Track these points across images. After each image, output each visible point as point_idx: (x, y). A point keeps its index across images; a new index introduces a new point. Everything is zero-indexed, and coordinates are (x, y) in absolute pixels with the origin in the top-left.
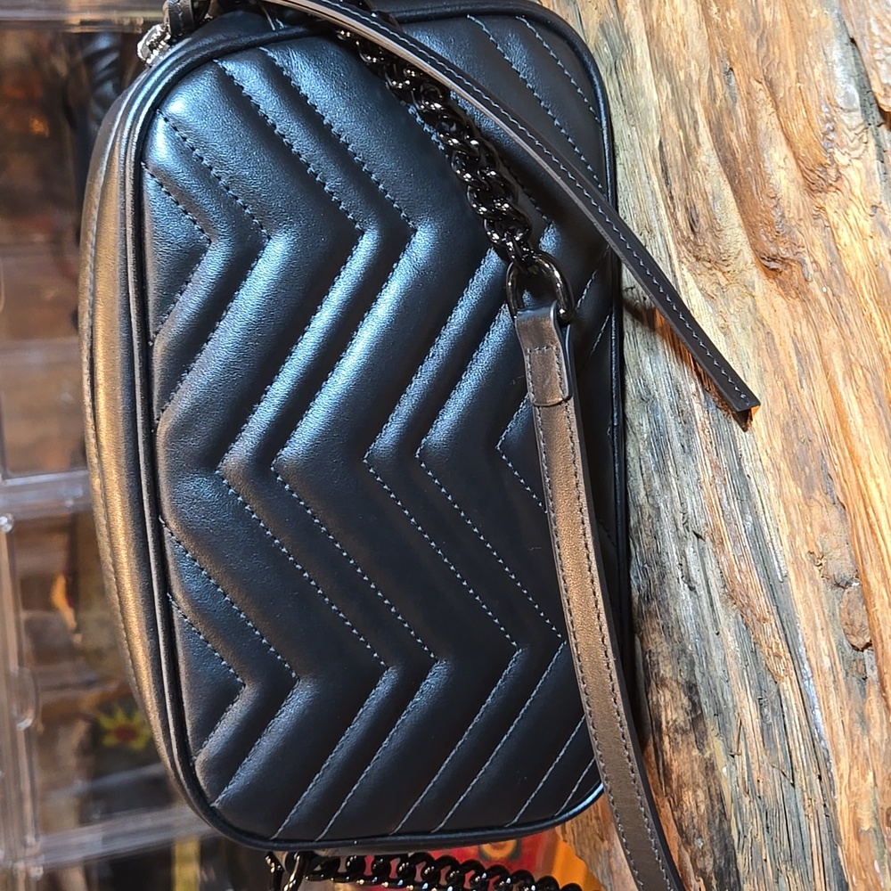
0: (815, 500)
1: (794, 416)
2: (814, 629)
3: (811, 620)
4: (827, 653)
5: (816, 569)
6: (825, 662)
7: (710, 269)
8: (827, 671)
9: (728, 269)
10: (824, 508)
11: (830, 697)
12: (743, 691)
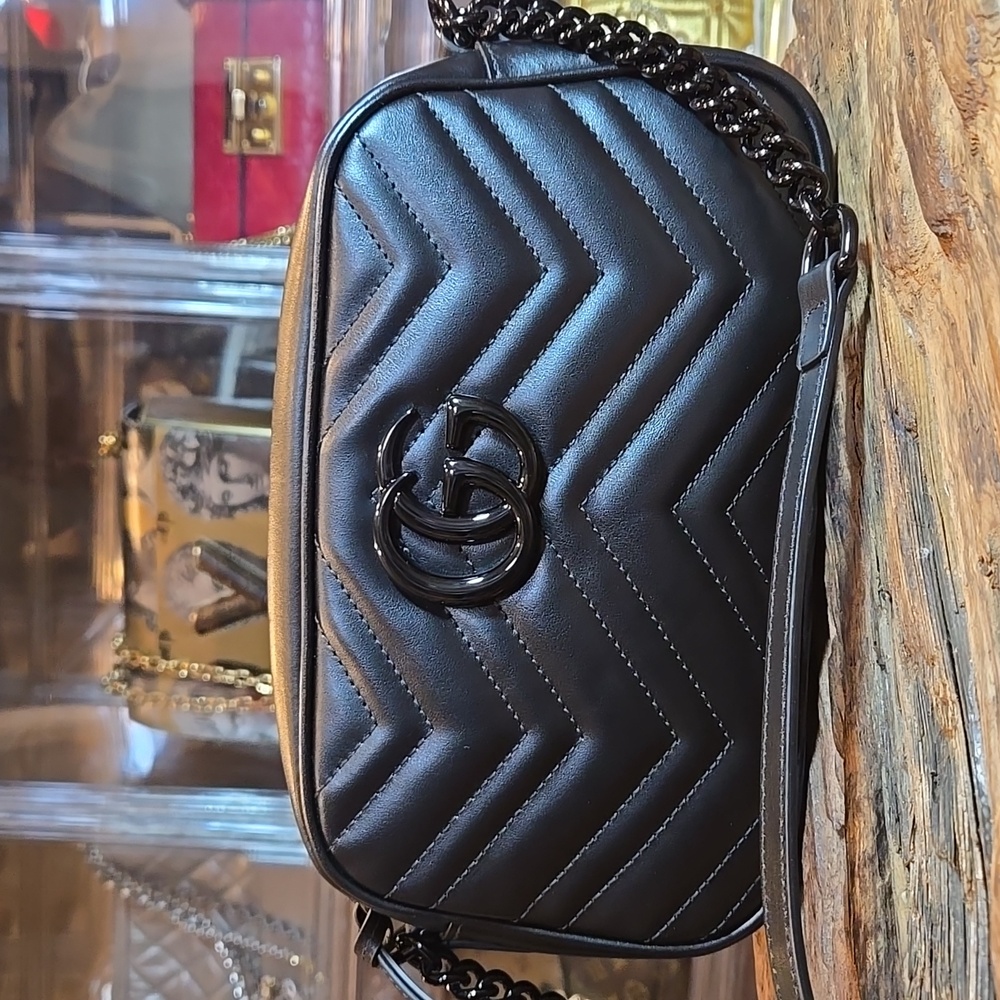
0: (985, 492)
1: (970, 405)
2: (982, 654)
3: (979, 646)
4: (992, 680)
5: (987, 579)
6: (990, 692)
7: (904, 277)
8: (991, 701)
9: (916, 266)
10: (994, 500)
11: (992, 733)
12: (916, 769)
